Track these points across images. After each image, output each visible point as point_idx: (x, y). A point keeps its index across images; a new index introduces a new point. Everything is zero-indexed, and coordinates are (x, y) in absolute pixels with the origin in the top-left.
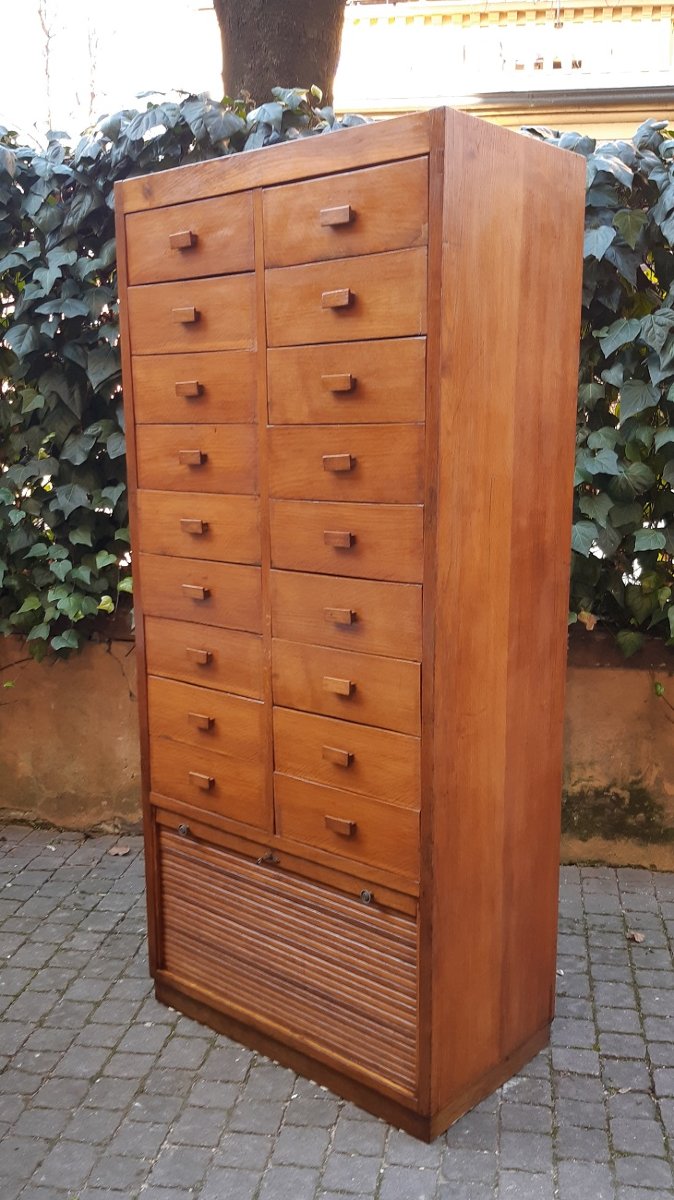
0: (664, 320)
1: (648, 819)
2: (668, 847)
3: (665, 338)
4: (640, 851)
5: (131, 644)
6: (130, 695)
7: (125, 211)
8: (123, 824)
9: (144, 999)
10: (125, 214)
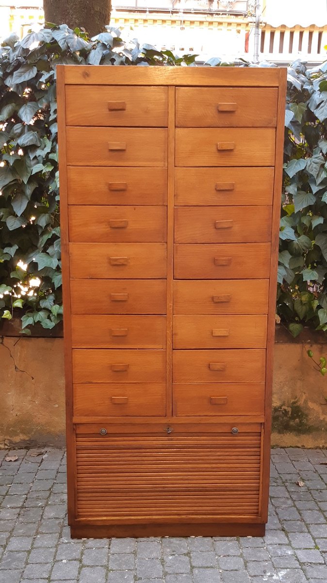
0: (317, 160)
1: (300, 421)
2: (311, 436)
3: (318, 170)
4: (296, 438)
5: (17, 339)
6: (16, 368)
7: (66, 83)
8: (10, 443)
9: (56, 546)
10: (66, 85)
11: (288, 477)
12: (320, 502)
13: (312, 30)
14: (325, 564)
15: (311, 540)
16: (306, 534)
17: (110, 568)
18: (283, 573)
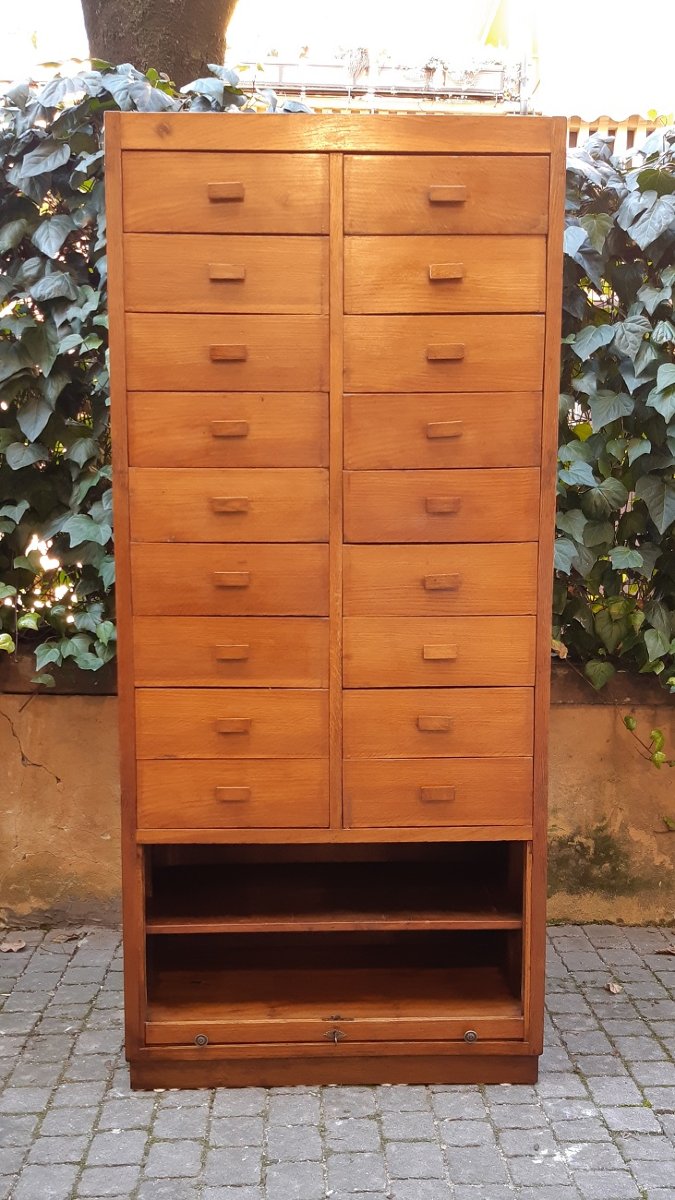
0: (636, 327)
1: (614, 869)
2: (636, 899)
3: (639, 345)
4: (605, 905)
5: (25, 698)
6: (23, 759)
7: (124, 146)
8: (10, 917)
9: (100, 1104)
10: (123, 150)
11: (589, 977)
12: (655, 1021)
13: (632, 126)
14: (664, 1133)
15: (636, 1089)
16: (624, 1080)
17: (210, 1144)
18: (573, 1151)
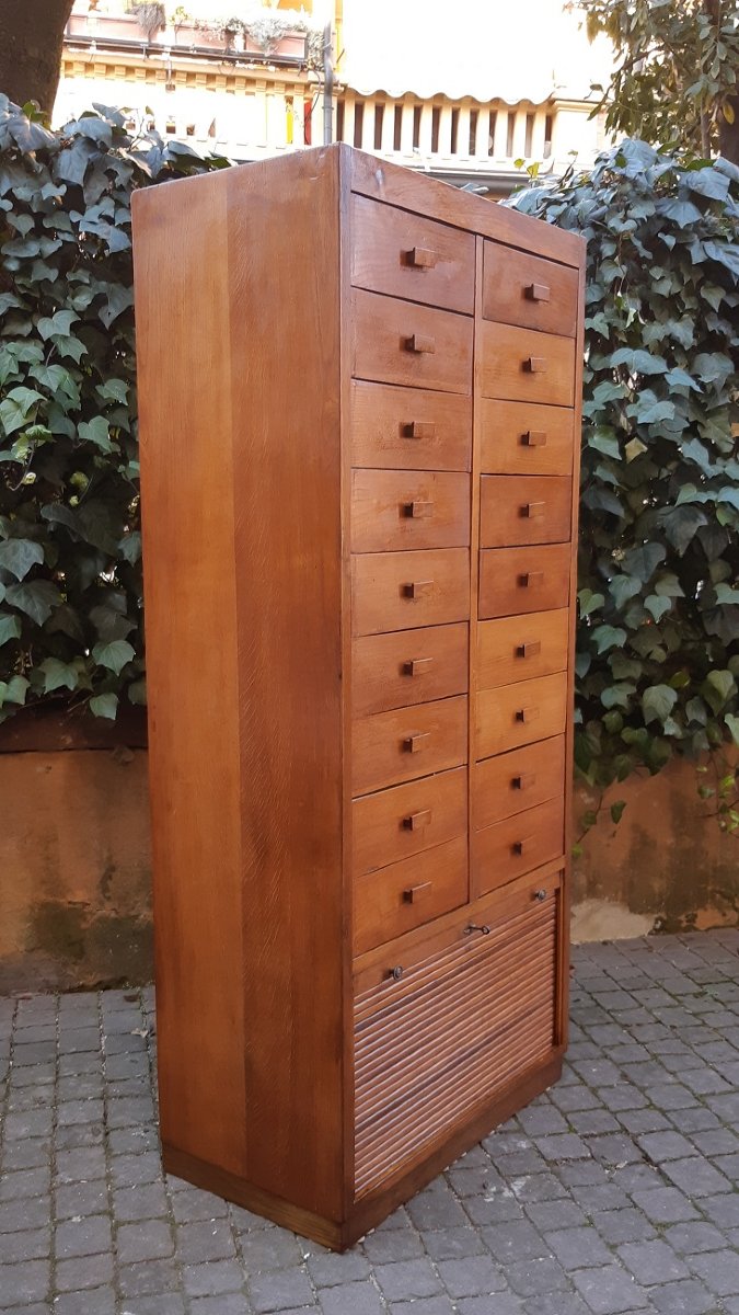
9: (51, 1191)
13: (438, 104)
14: (593, 1157)
15: (559, 1116)
16: (547, 1108)
17: (177, 1221)
18: (518, 1185)
